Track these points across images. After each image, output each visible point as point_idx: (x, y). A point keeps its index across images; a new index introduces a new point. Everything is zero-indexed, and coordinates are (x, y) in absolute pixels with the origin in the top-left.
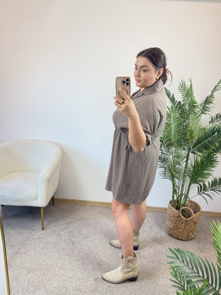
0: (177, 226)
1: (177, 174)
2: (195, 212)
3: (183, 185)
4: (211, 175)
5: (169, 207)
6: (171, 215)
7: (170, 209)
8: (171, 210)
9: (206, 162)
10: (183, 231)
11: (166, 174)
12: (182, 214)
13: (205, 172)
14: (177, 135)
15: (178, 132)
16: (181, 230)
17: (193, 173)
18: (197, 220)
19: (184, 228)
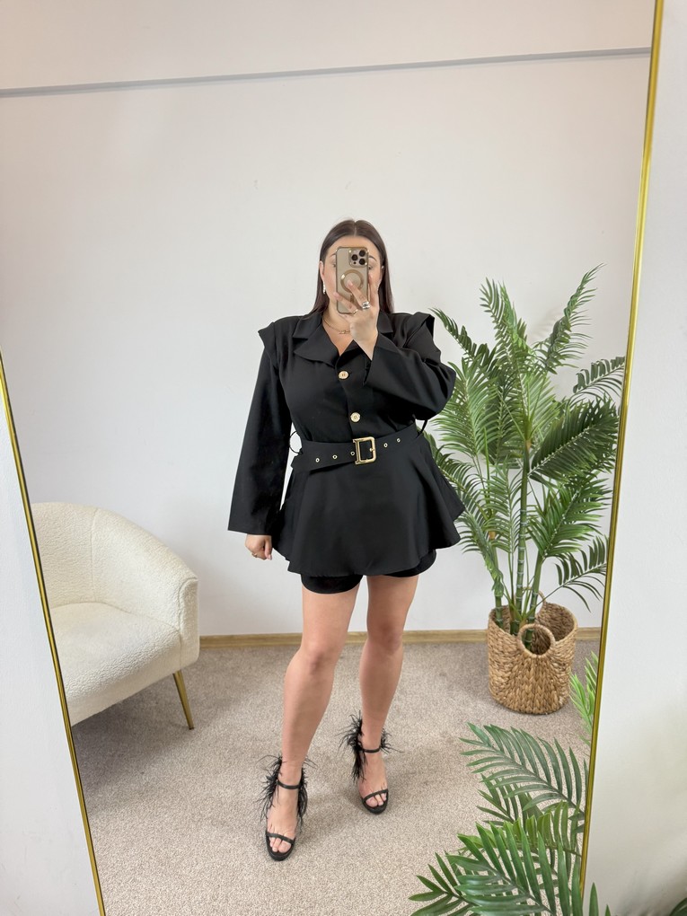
0: (515, 678)
1: (502, 538)
2: (561, 633)
3: (520, 565)
4: (593, 529)
5: (491, 626)
6: (496, 651)
7: (492, 632)
8: (496, 636)
9: (574, 497)
10: (534, 688)
12: (527, 644)
13: (578, 522)
14: (486, 432)
15: (490, 424)
16: (527, 688)
17: (544, 529)
18: (568, 656)
19: (534, 681)
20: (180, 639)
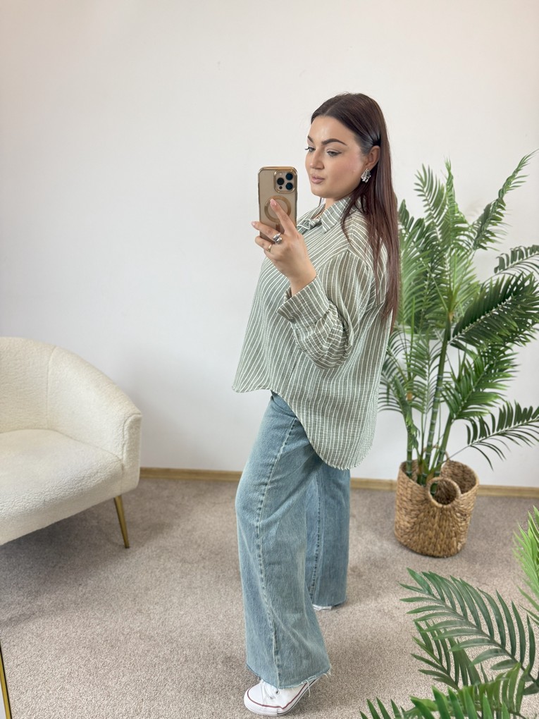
0: (419, 524)
1: (417, 399)
2: (464, 487)
3: (432, 425)
4: (500, 398)
5: (399, 478)
6: (404, 499)
7: (402, 482)
8: (405, 486)
9: (487, 367)
10: (437, 535)
11: (390, 400)
12: (433, 495)
13: (487, 390)
14: (415, 302)
15: (417, 293)
16: (431, 534)
17: (456, 394)
18: (470, 508)
19: (438, 528)
20: (123, 467)
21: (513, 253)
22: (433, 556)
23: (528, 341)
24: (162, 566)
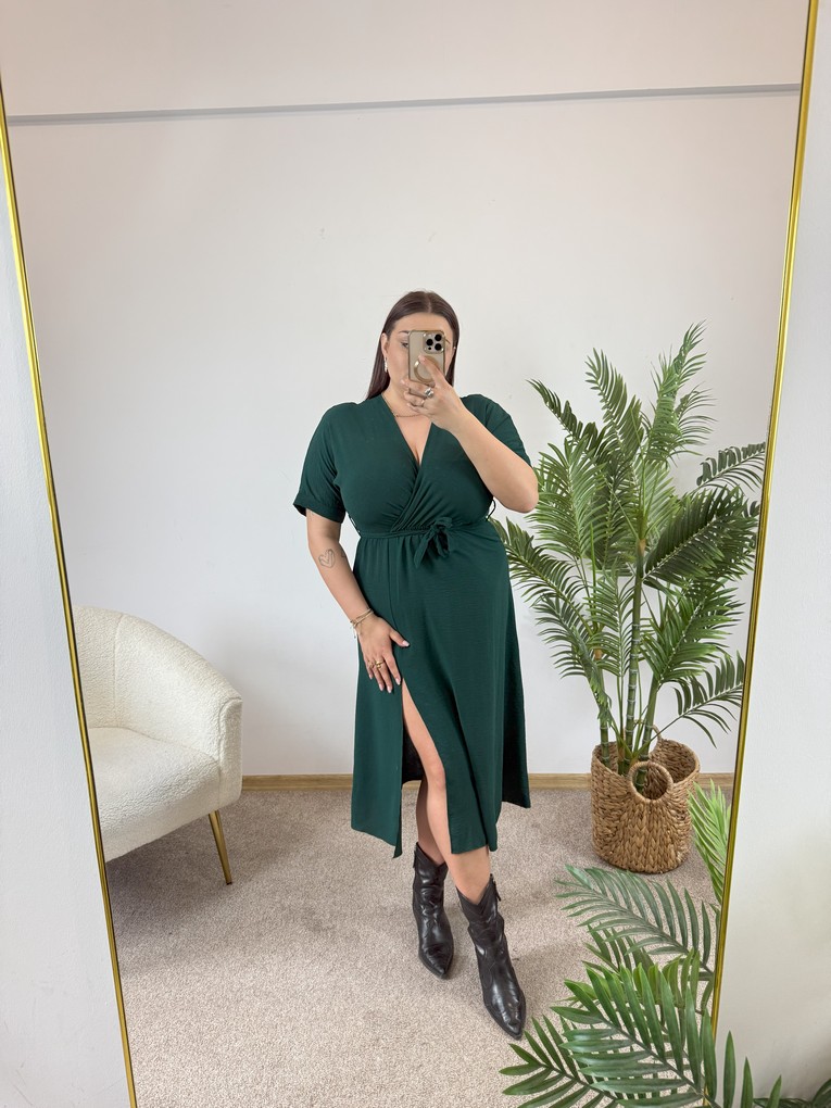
0: (623, 829)
1: (610, 658)
2: (679, 775)
3: (631, 691)
4: (719, 649)
5: (594, 767)
7: (597, 772)
8: (600, 777)
9: (697, 610)
13: (702, 641)
14: (592, 529)
15: (598, 519)
17: (660, 648)
19: (648, 833)
20: (220, 771)
21: (721, 455)
22: (645, 872)
23: (743, 573)
24: (278, 905)
